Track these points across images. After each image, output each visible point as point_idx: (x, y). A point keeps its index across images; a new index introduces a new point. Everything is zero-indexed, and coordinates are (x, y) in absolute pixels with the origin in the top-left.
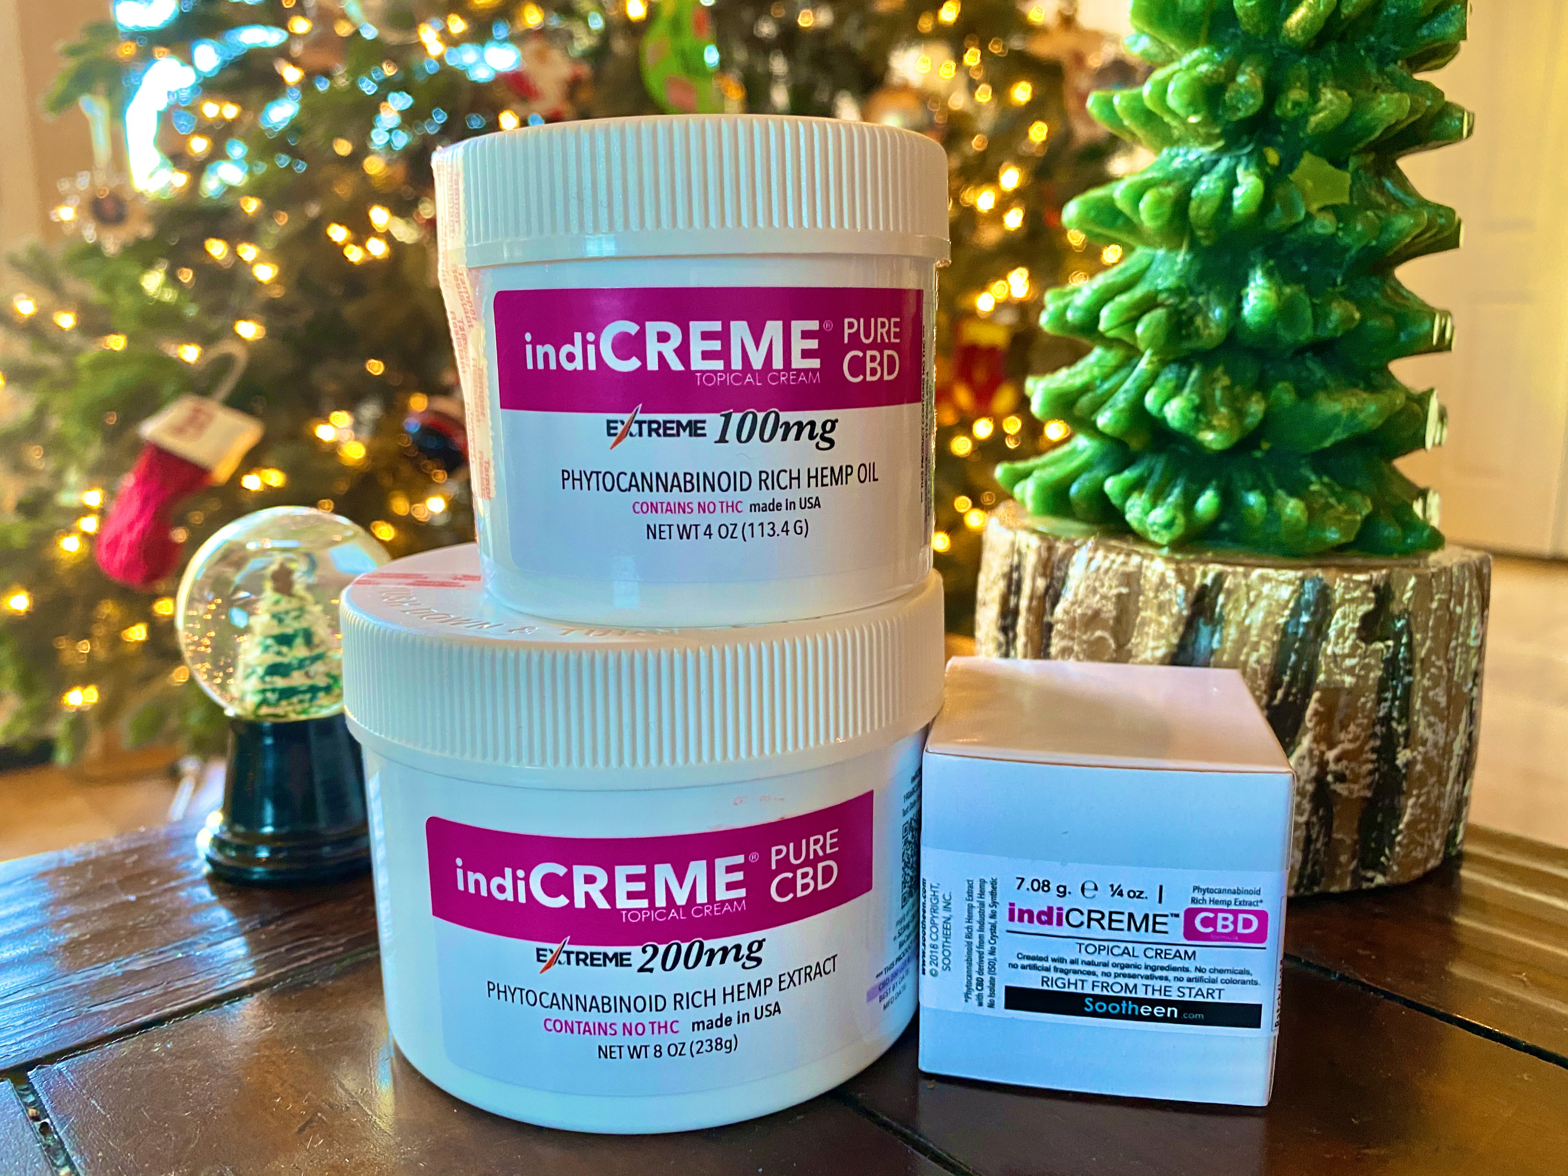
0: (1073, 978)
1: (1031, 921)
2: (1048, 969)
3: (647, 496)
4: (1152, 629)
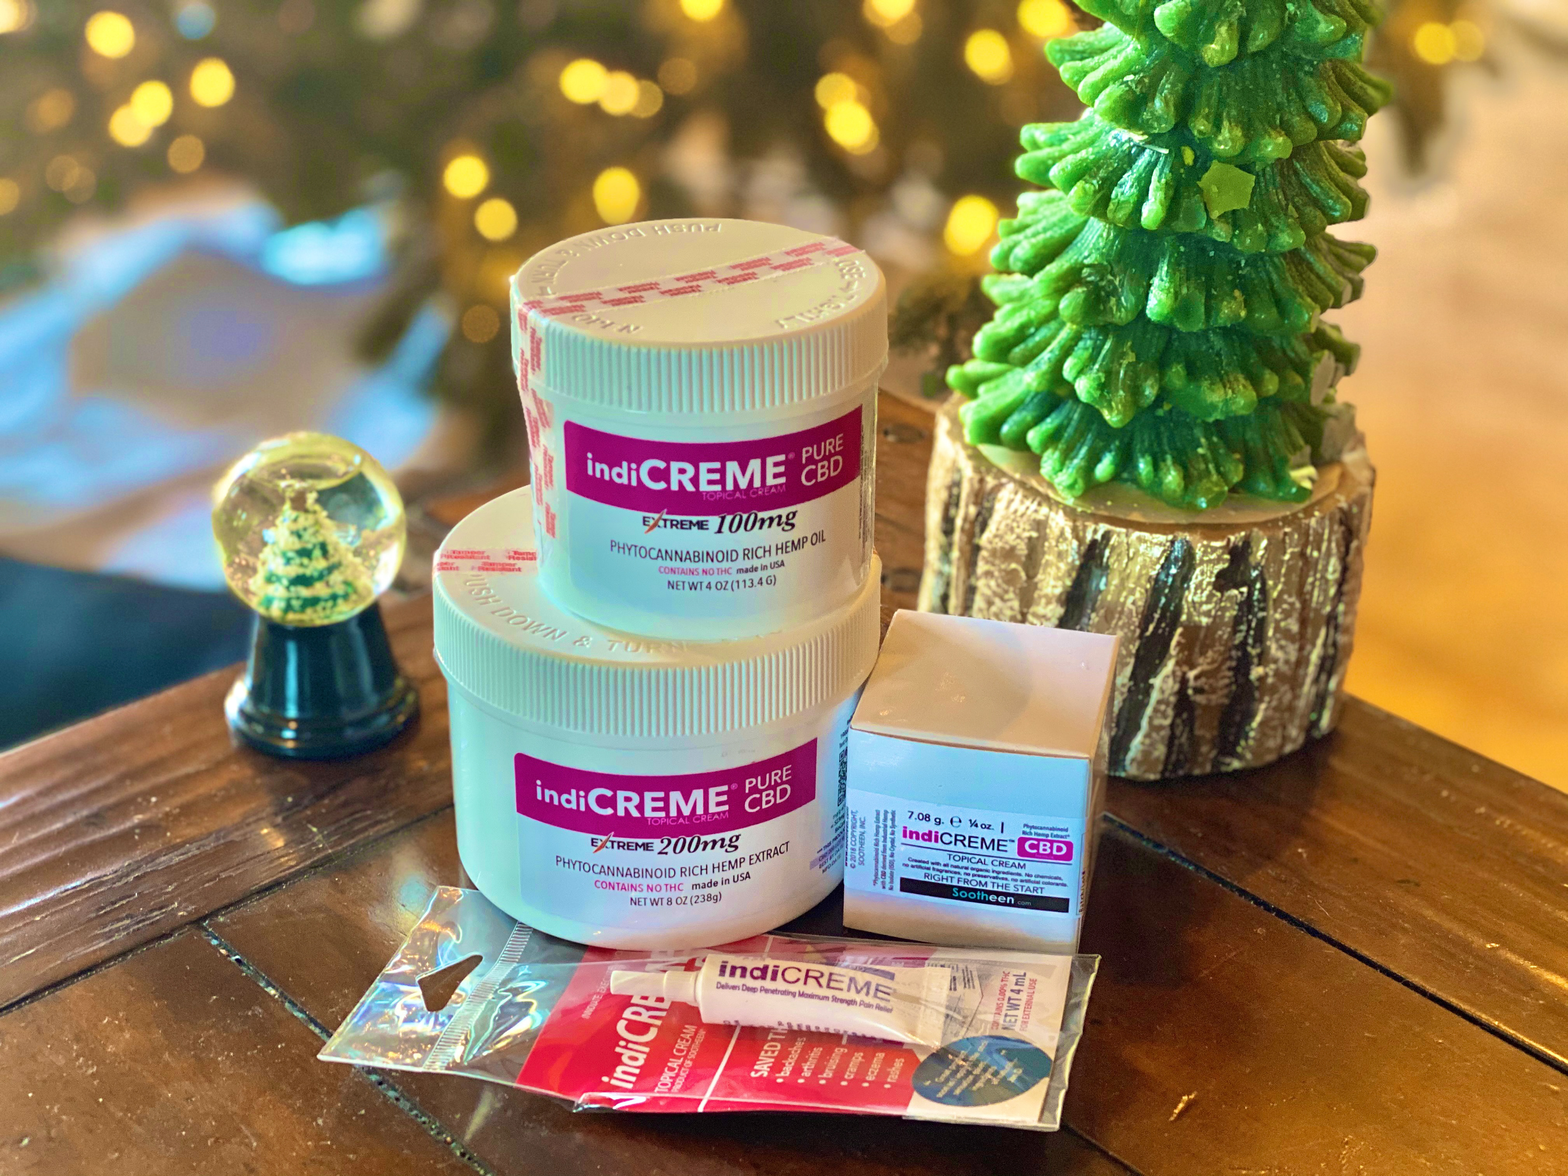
0: (945, 875)
1: (917, 838)
2: (928, 869)
3: (669, 564)
4: (1052, 571)
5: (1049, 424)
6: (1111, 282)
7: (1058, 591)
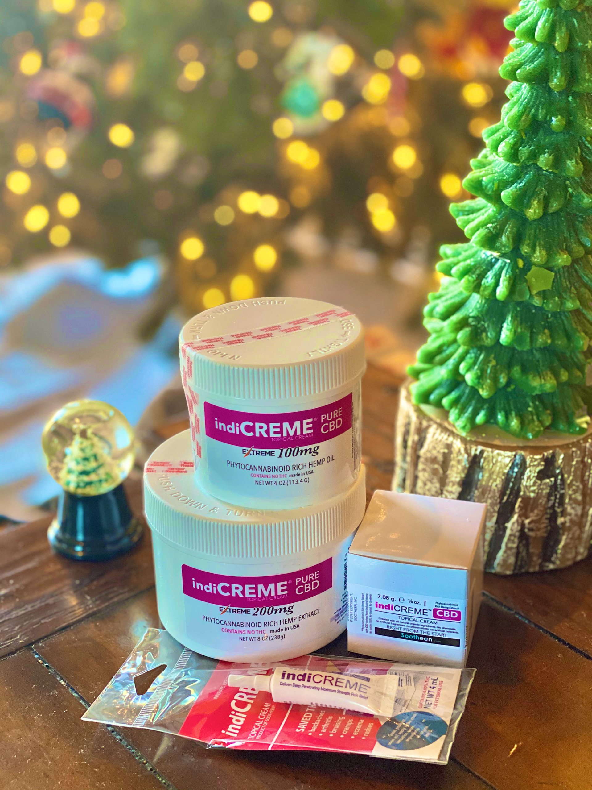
1: (383, 608)
2: (389, 623)
3: (255, 472)
5: (453, 395)
6: (483, 325)
7: (458, 479)
